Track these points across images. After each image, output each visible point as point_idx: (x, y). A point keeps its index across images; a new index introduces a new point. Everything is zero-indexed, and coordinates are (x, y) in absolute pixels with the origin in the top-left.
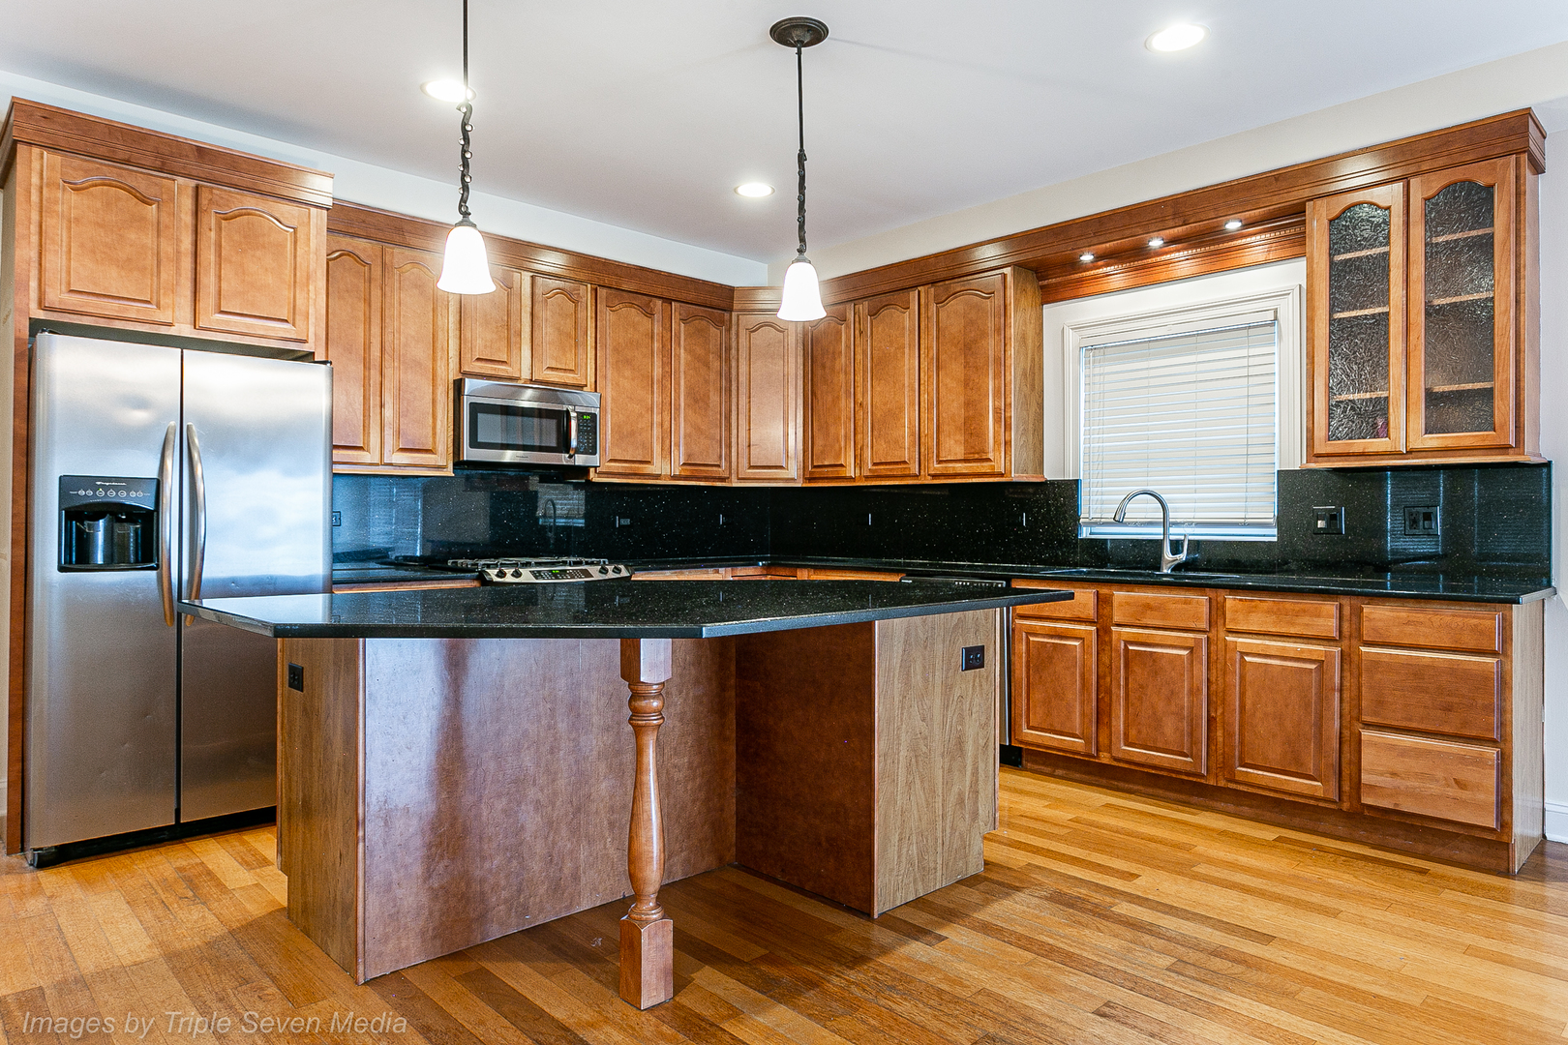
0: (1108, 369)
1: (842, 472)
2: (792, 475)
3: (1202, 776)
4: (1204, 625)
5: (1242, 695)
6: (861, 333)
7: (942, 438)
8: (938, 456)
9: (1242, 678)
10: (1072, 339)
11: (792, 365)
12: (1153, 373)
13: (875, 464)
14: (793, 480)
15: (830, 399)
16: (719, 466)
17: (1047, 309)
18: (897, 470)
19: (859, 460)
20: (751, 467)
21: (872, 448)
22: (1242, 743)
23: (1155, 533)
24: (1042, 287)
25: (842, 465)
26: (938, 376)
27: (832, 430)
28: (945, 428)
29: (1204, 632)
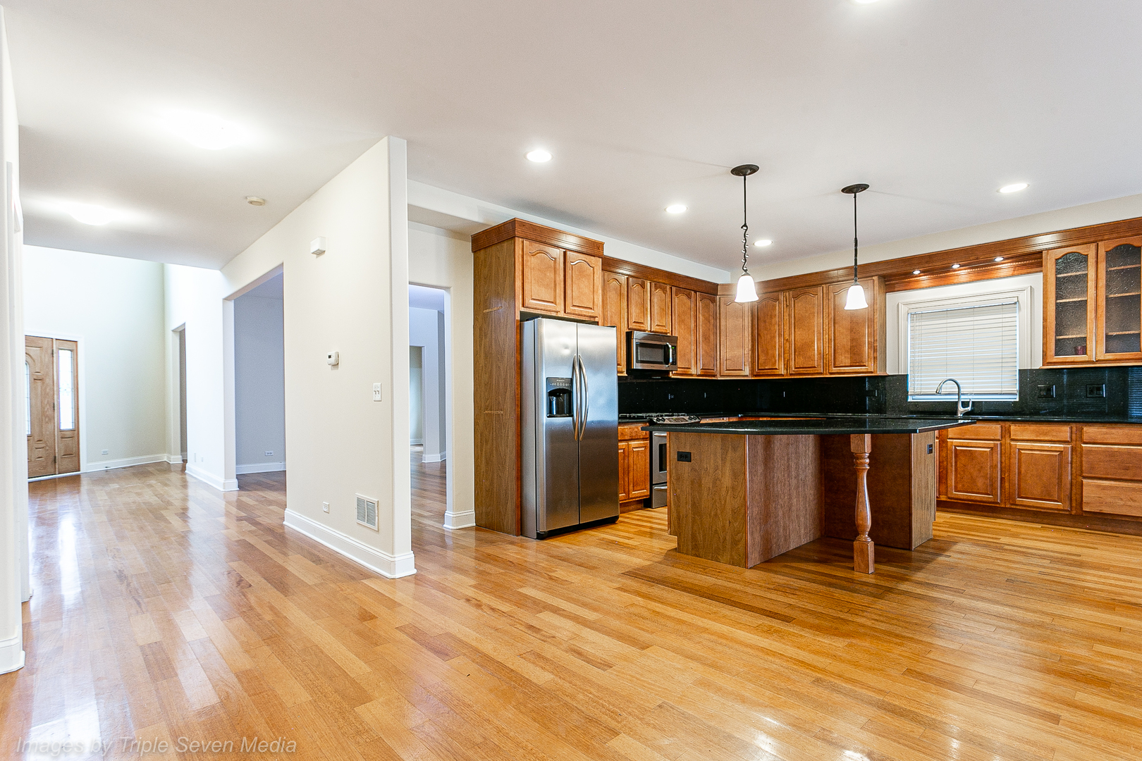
0: (923, 323)
1: (777, 372)
2: (746, 373)
3: (998, 503)
4: (999, 438)
5: (1019, 467)
6: (787, 306)
7: (837, 355)
8: (834, 364)
9: (1019, 460)
10: (903, 309)
11: (746, 321)
12: (949, 325)
13: (796, 368)
14: (747, 376)
15: (769, 337)
16: (713, 370)
17: (889, 295)
18: (811, 371)
19: (787, 367)
20: (727, 370)
21: (795, 360)
22: (1019, 488)
23: (954, 398)
24: (886, 285)
25: (776, 369)
26: (834, 327)
27: (770, 352)
28: (839, 351)
29: (999, 440)
